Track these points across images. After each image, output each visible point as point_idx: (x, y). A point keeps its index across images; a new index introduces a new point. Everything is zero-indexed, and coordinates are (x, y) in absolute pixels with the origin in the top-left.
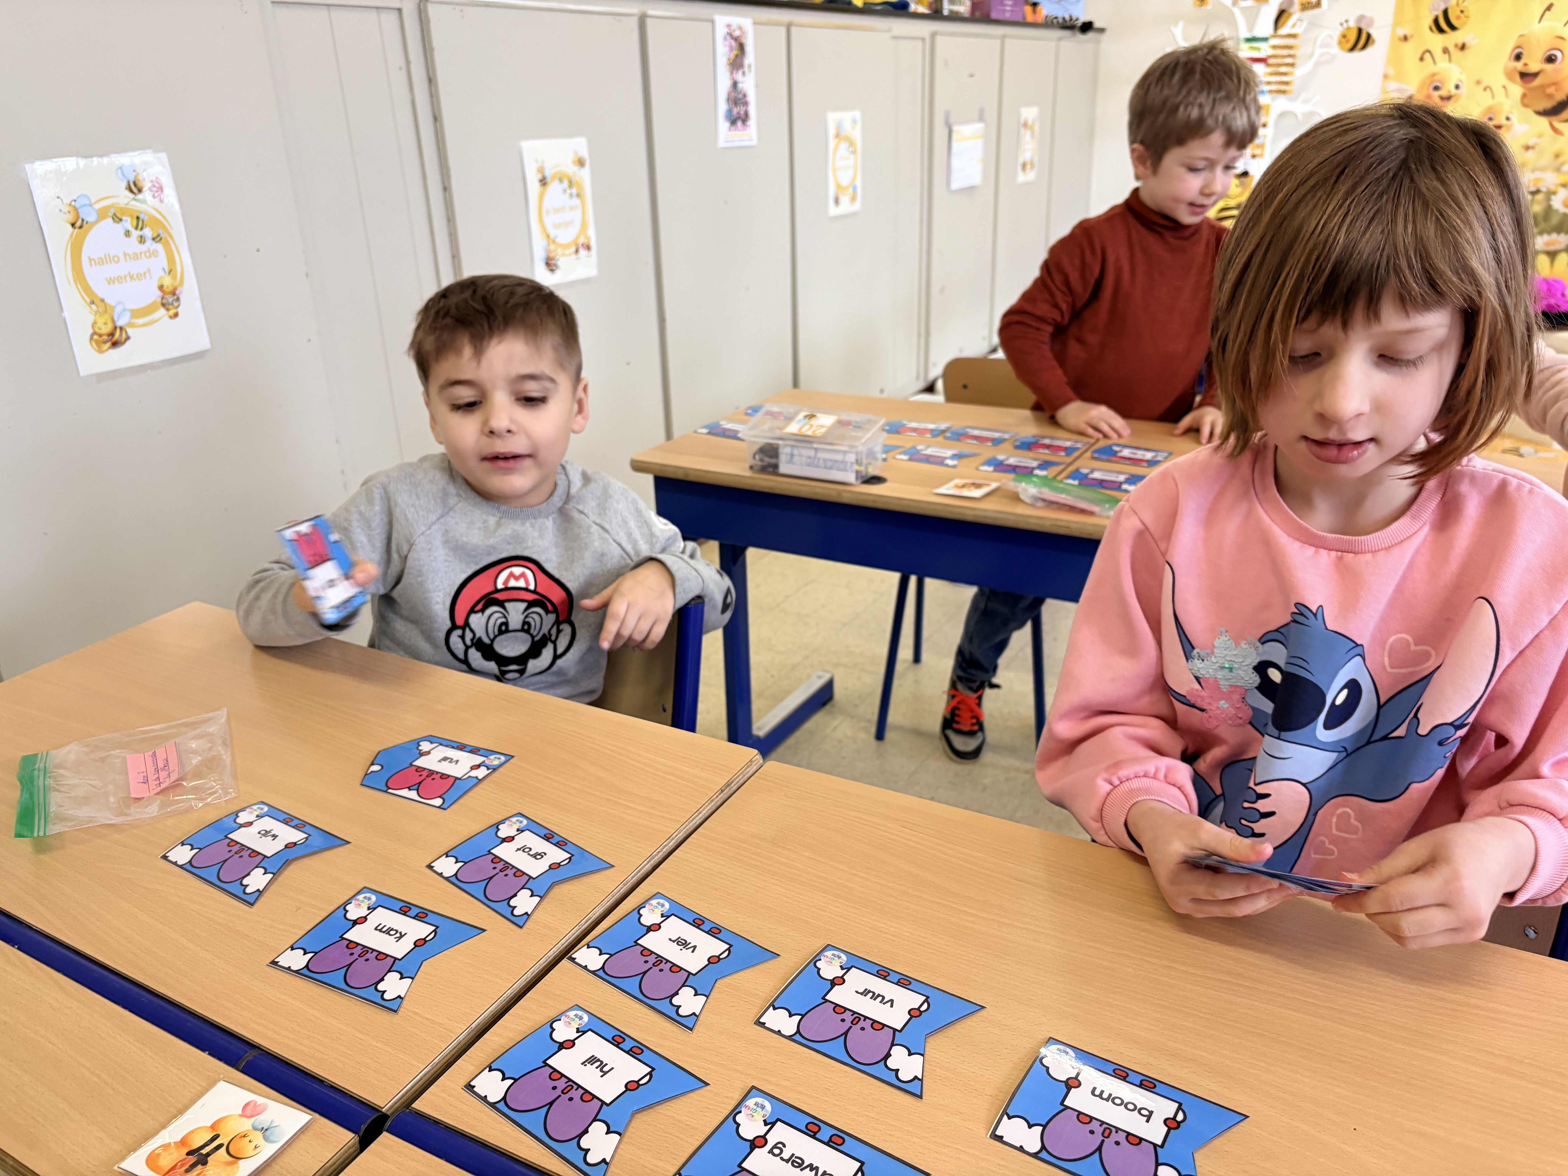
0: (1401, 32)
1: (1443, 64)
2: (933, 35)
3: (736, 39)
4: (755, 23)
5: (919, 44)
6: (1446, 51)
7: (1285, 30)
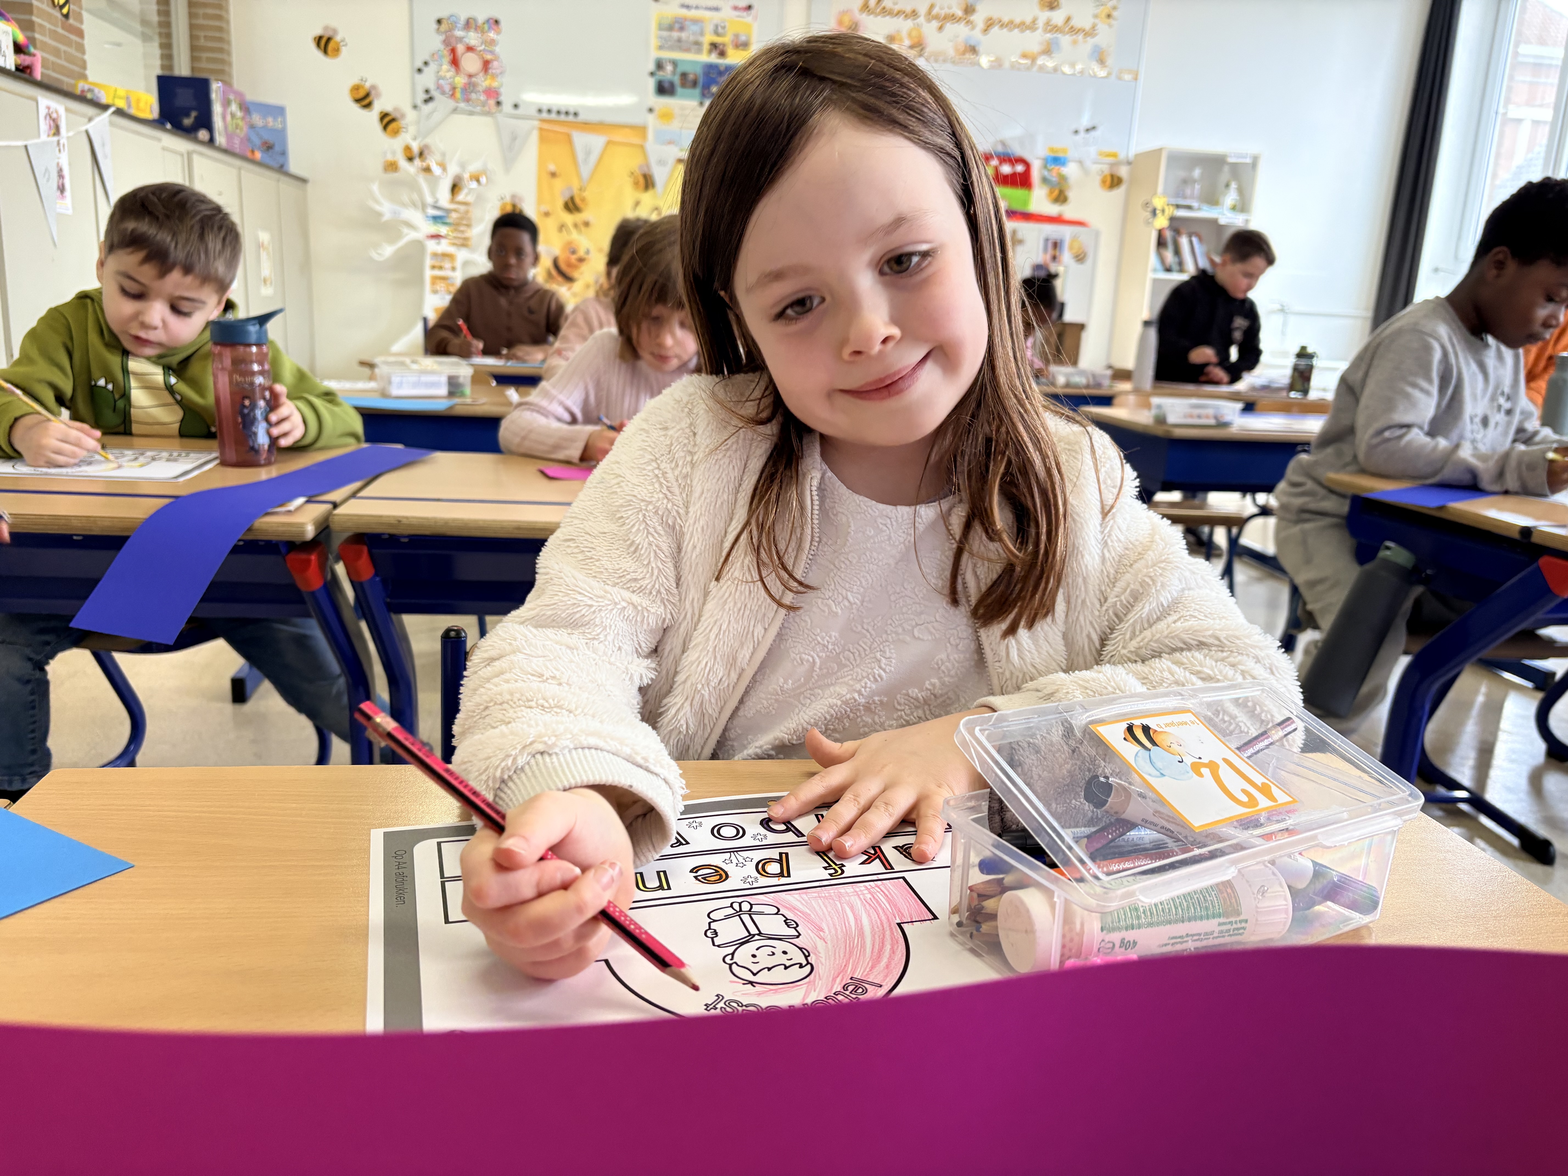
0: (543, 209)
1: (575, 236)
2: (189, 154)
3: (54, 120)
4: (67, 110)
5: (179, 158)
6: (576, 226)
7: (461, 197)
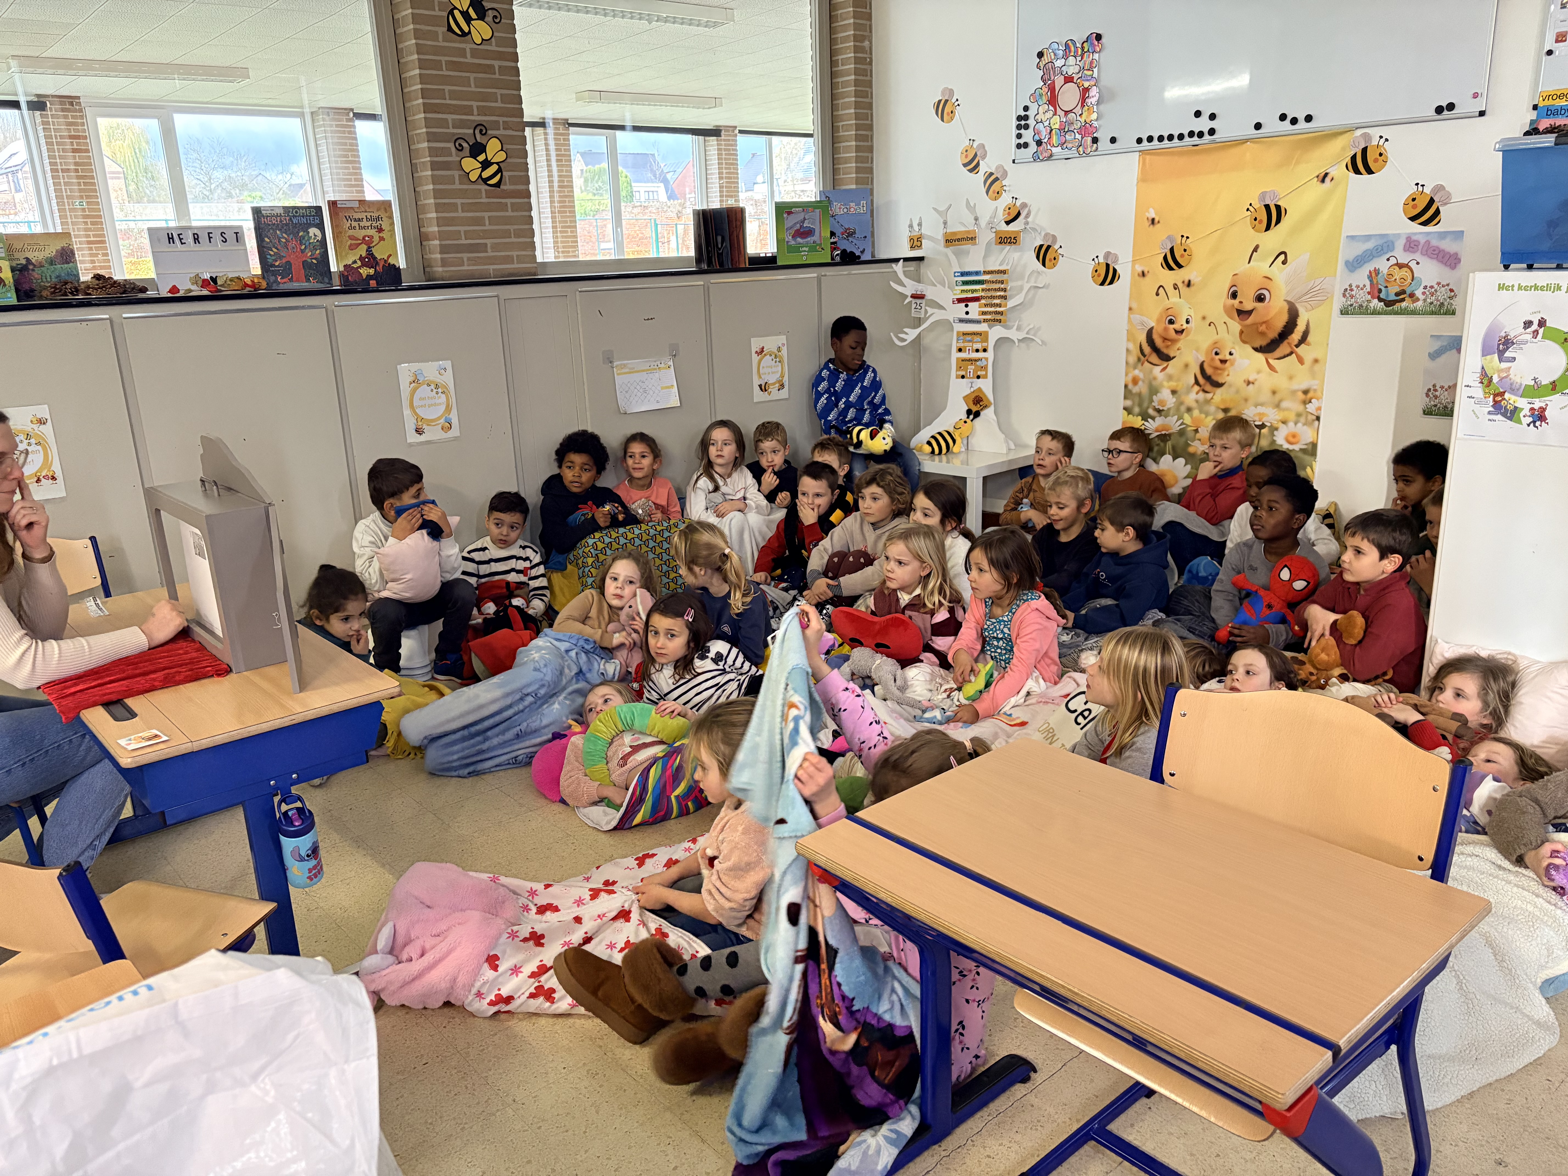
0: (1139, 269)
